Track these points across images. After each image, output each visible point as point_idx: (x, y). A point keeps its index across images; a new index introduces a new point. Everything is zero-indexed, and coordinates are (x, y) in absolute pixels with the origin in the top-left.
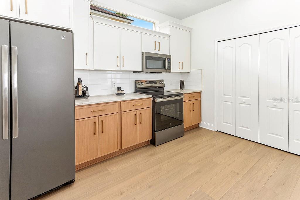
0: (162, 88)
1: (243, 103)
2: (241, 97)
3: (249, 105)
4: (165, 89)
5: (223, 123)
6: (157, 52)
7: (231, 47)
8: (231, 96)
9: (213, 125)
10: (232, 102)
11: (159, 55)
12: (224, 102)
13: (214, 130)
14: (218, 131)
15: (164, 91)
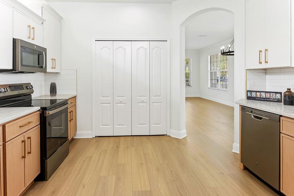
0: (29, 95)
1: (120, 103)
2: (118, 97)
3: (124, 104)
4: (34, 96)
5: (101, 127)
6: (30, 41)
7: (109, 49)
8: (109, 97)
9: (90, 132)
10: (110, 103)
11: (35, 47)
12: (103, 105)
13: (92, 137)
14: (96, 136)
15: (31, 100)
